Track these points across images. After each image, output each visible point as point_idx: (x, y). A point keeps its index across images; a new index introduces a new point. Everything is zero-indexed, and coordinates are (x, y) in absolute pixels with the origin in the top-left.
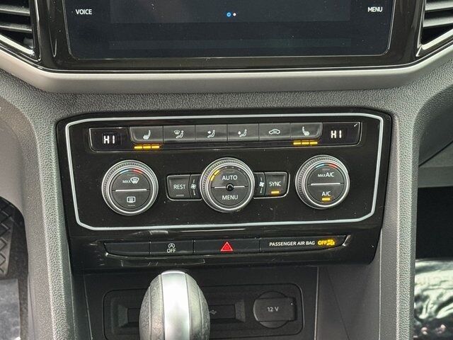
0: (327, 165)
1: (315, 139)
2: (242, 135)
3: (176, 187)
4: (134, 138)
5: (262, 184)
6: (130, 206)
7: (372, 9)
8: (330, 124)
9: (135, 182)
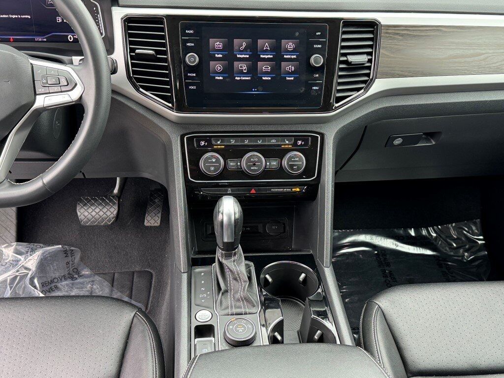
0: (295, 155)
1: (291, 145)
2: (260, 142)
3: (231, 164)
4: (214, 142)
5: (268, 164)
6: (212, 171)
7: (314, 88)
8: (297, 138)
9: (214, 161)
